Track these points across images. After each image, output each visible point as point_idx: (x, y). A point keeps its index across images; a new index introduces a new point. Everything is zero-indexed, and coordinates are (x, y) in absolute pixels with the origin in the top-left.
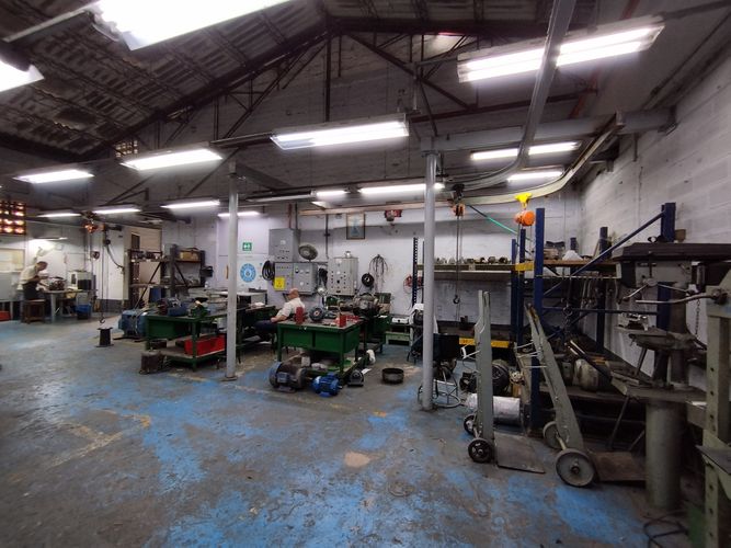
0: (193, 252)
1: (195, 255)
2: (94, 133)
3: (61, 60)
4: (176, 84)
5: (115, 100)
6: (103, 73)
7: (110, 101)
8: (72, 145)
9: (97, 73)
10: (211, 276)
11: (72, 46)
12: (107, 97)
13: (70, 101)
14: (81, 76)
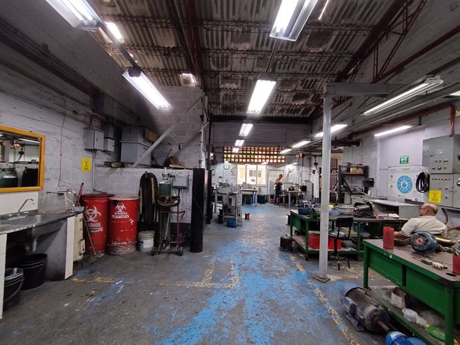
0: (358, 167)
1: (360, 169)
2: (311, 103)
3: (285, 71)
4: (346, 49)
5: (314, 78)
6: (305, 66)
7: (312, 81)
8: (303, 113)
9: (301, 68)
10: (373, 186)
11: (287, 60)
12: (310, 79)
13: (295, 90)
14: (295, 74)
